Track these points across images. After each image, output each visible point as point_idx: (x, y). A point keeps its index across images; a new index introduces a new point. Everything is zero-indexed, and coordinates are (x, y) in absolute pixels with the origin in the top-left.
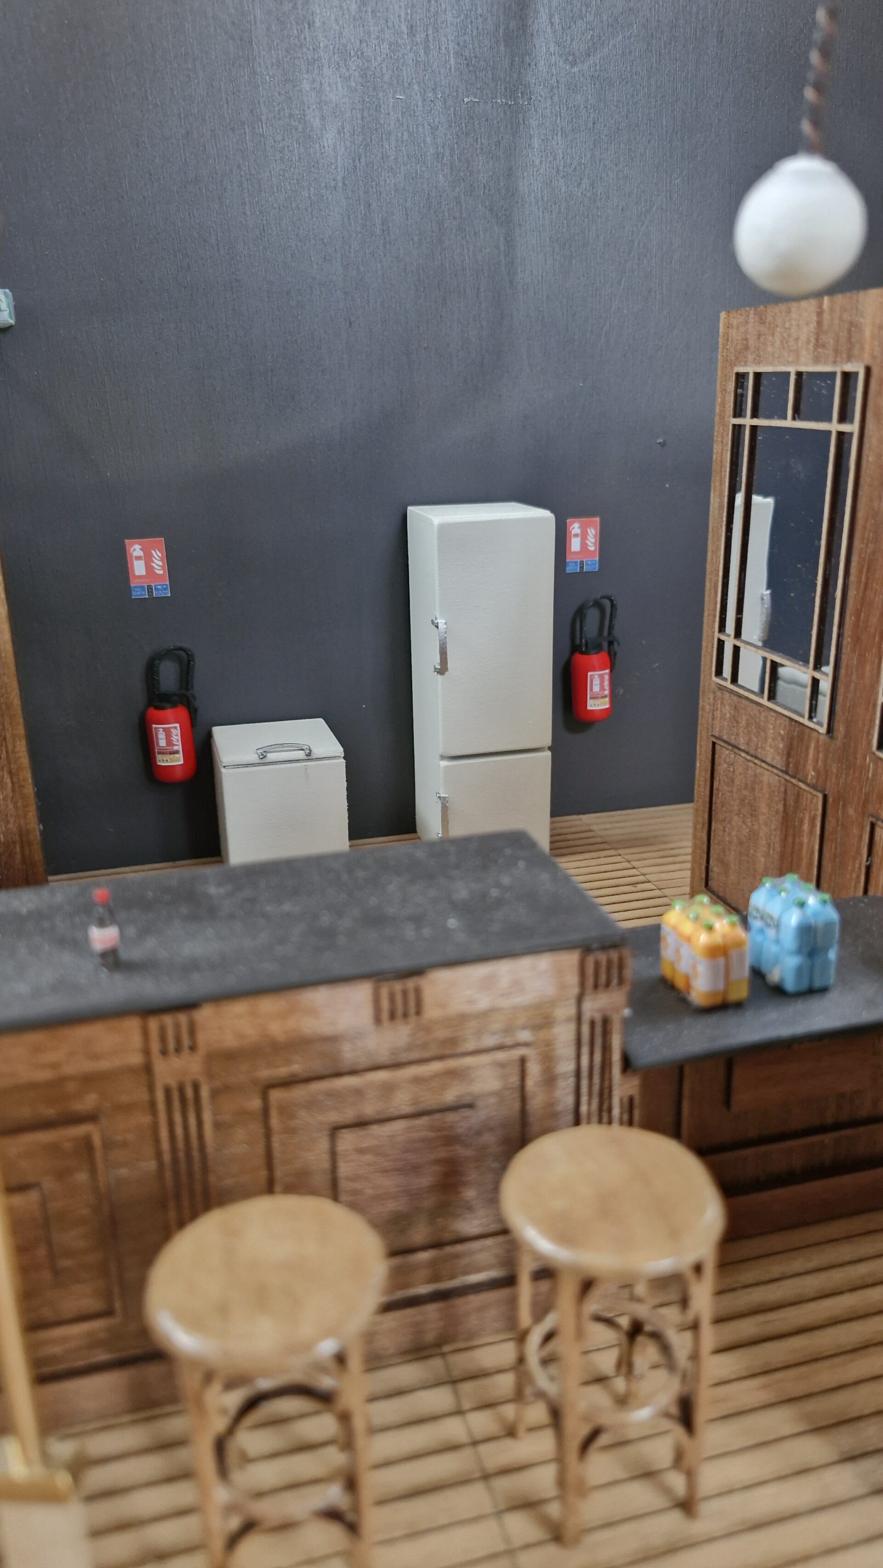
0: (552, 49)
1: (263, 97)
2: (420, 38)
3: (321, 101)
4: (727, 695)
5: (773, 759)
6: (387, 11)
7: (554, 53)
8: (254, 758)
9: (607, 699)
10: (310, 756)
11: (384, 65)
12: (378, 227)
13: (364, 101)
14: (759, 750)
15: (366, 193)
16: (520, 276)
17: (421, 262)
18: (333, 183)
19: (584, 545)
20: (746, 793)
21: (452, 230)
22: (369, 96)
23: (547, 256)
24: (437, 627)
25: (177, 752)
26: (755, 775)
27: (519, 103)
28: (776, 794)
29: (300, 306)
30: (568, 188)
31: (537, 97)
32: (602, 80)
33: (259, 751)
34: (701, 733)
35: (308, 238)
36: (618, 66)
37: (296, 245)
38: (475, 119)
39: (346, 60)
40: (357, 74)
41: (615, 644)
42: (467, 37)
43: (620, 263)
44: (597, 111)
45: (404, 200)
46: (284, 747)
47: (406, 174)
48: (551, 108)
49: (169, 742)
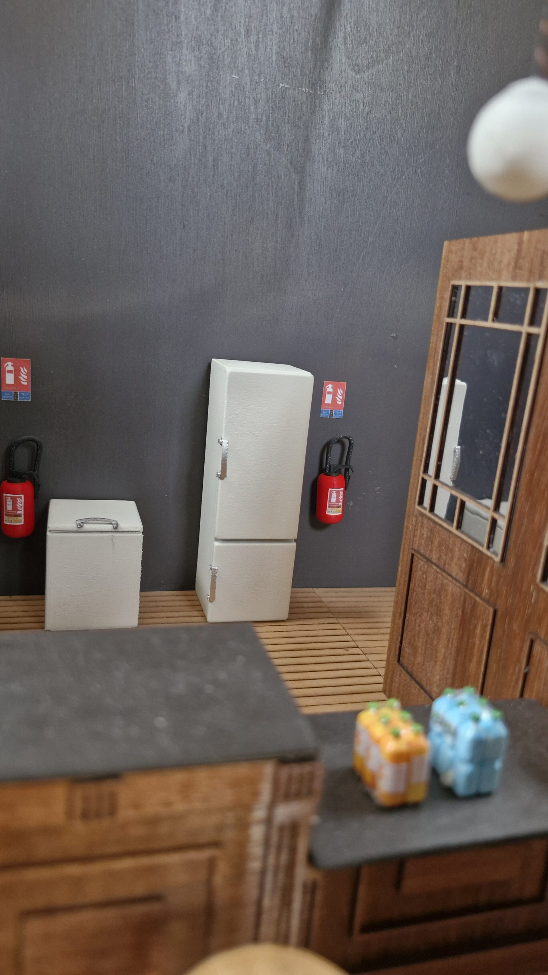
0: (344, 60)
1: (138, 62)
2: (253, 39)
3: (178, 71)
4: (426, 521)
5: (457, 574)
6: (232, 17)
7: (345, 63)
8: (73, 526)
9: (341, 509)
10: (117, 529)
11: (226, 54)
12: (210, 162)
13: (209, 75)
14: (447, 566)
15: (205, 138)
16: (307, 210)
17: (238, 191)
18: (181, 128)
19: (334, 400)
20: (434, 596)
21: (262, 172)
22: (213, 72)
23: (327, 199)
24: (221, 445)
25: (20, 516)
26: (442, 585)
27: (317, 93)
28: (457, 601)
29: (149, 209)
30: (345, 155)
31: (330, 91)
32: (376, 86)
33: (78, 522)
34: (404, 545)
35: (159, 163)
36: (388, 78)
37: (151, 167)
38: (286, 99)
39: (199, 46)
40: (206, 56)
41: (350, 470)
42: (285, 44)
43: (377, 211)
44: (371, 106)
45: (231, 147)
46: (98, 520)
47: (233, 129)
48: (339, 99)
49: (15, 508)
